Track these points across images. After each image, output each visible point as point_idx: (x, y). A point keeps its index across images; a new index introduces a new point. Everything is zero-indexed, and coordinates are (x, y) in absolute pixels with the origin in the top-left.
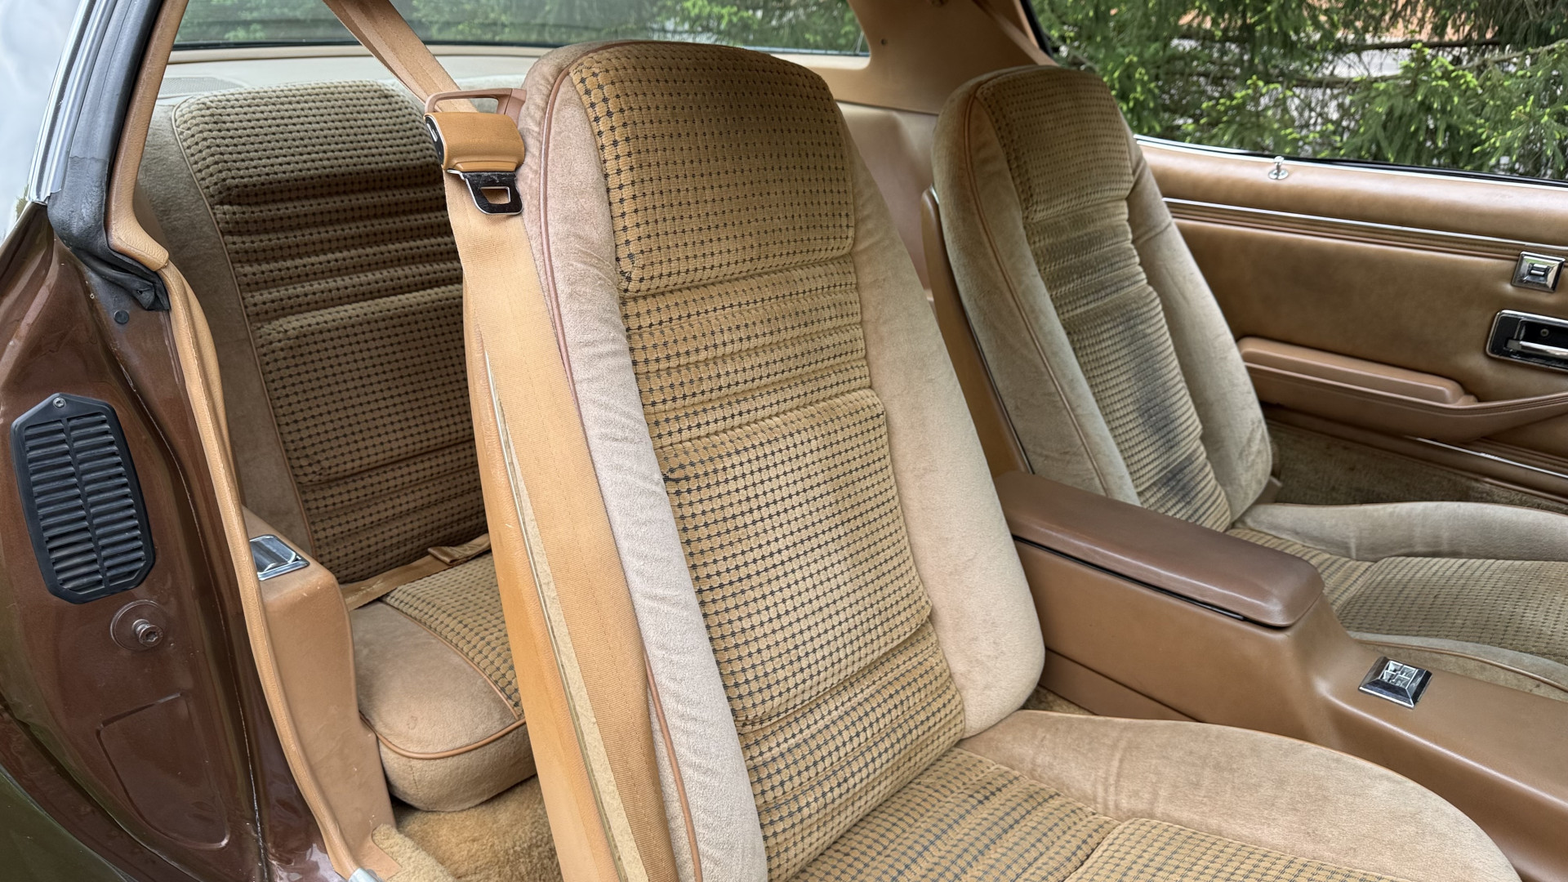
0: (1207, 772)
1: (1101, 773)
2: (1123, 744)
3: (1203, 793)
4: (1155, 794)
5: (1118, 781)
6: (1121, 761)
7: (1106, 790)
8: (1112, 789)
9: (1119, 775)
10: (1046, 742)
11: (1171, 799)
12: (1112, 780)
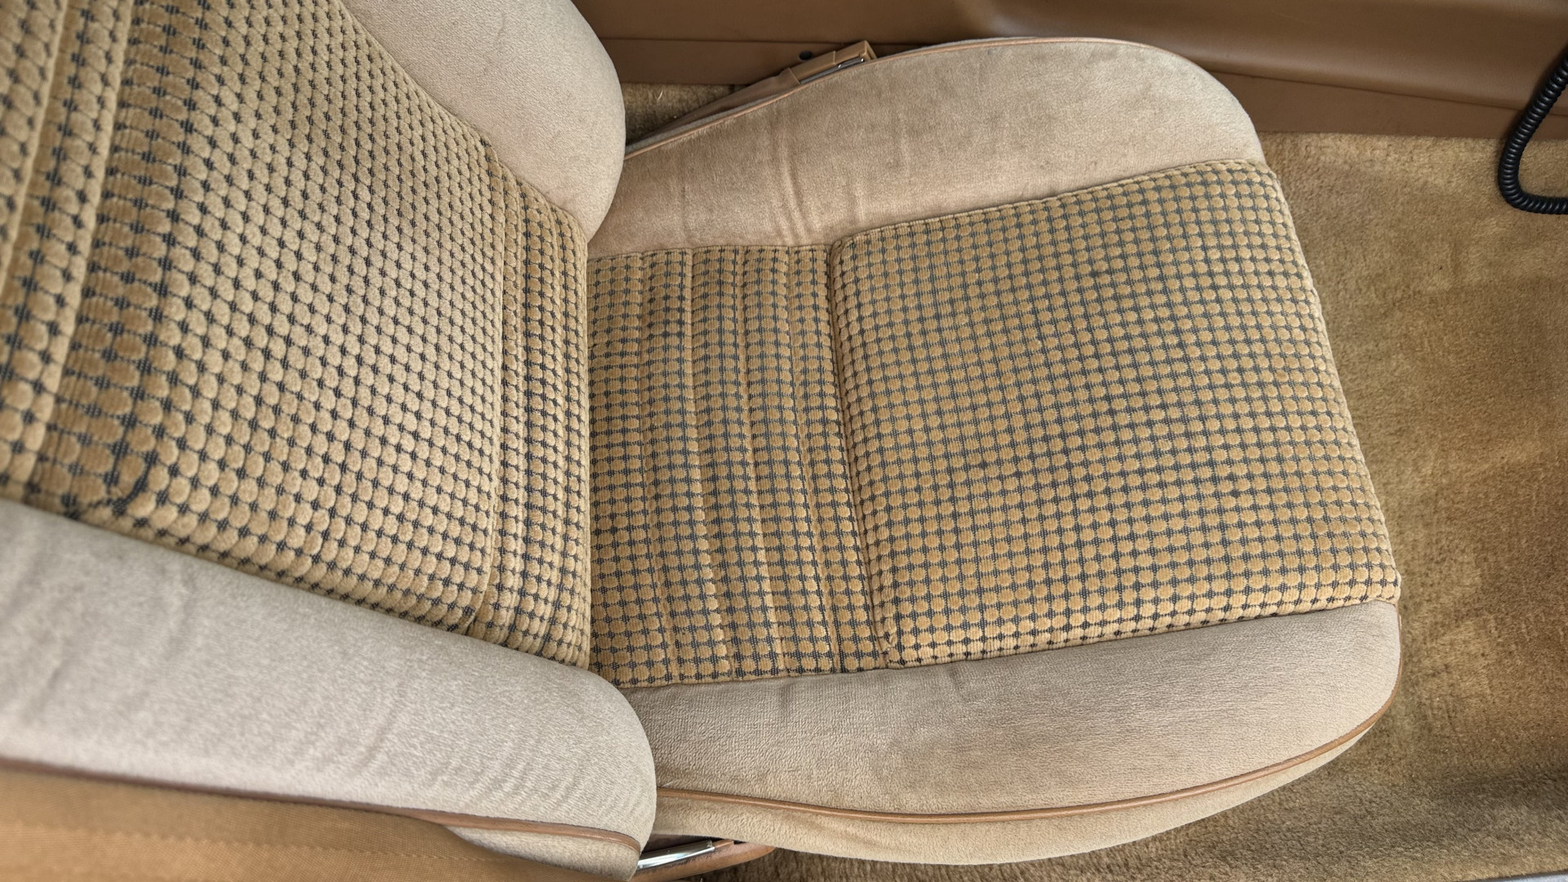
0: (904, 145)
1: (776, 203)
2: (784, 152)
3: (907, 172)
4: (852, 201)
5: (800, 203)
6: (794, 177)
7: (790, 219)
8: (796, 215)
9: (798, 194)
10: (690, 196)
11: (871, 195)
12: (792, 204)
